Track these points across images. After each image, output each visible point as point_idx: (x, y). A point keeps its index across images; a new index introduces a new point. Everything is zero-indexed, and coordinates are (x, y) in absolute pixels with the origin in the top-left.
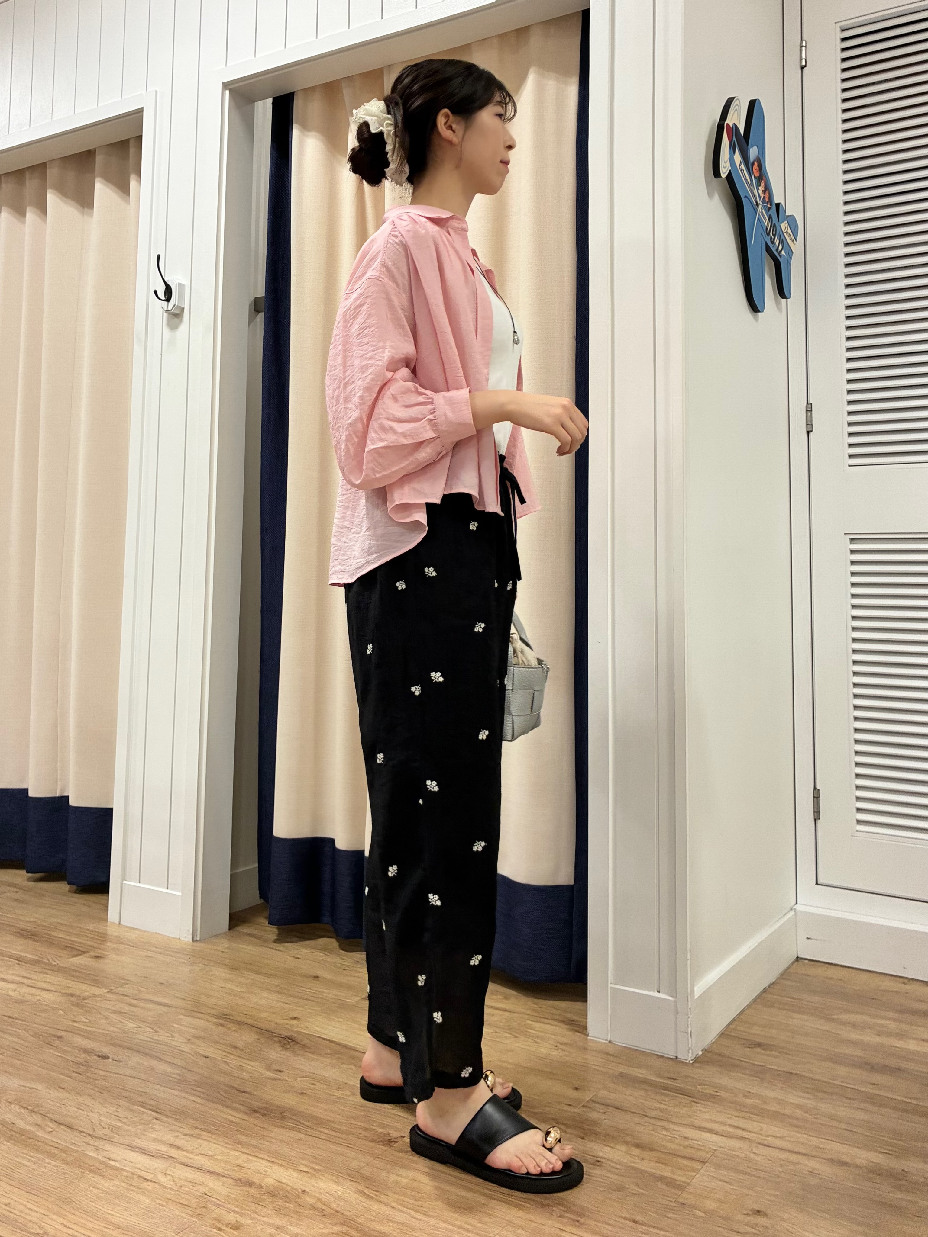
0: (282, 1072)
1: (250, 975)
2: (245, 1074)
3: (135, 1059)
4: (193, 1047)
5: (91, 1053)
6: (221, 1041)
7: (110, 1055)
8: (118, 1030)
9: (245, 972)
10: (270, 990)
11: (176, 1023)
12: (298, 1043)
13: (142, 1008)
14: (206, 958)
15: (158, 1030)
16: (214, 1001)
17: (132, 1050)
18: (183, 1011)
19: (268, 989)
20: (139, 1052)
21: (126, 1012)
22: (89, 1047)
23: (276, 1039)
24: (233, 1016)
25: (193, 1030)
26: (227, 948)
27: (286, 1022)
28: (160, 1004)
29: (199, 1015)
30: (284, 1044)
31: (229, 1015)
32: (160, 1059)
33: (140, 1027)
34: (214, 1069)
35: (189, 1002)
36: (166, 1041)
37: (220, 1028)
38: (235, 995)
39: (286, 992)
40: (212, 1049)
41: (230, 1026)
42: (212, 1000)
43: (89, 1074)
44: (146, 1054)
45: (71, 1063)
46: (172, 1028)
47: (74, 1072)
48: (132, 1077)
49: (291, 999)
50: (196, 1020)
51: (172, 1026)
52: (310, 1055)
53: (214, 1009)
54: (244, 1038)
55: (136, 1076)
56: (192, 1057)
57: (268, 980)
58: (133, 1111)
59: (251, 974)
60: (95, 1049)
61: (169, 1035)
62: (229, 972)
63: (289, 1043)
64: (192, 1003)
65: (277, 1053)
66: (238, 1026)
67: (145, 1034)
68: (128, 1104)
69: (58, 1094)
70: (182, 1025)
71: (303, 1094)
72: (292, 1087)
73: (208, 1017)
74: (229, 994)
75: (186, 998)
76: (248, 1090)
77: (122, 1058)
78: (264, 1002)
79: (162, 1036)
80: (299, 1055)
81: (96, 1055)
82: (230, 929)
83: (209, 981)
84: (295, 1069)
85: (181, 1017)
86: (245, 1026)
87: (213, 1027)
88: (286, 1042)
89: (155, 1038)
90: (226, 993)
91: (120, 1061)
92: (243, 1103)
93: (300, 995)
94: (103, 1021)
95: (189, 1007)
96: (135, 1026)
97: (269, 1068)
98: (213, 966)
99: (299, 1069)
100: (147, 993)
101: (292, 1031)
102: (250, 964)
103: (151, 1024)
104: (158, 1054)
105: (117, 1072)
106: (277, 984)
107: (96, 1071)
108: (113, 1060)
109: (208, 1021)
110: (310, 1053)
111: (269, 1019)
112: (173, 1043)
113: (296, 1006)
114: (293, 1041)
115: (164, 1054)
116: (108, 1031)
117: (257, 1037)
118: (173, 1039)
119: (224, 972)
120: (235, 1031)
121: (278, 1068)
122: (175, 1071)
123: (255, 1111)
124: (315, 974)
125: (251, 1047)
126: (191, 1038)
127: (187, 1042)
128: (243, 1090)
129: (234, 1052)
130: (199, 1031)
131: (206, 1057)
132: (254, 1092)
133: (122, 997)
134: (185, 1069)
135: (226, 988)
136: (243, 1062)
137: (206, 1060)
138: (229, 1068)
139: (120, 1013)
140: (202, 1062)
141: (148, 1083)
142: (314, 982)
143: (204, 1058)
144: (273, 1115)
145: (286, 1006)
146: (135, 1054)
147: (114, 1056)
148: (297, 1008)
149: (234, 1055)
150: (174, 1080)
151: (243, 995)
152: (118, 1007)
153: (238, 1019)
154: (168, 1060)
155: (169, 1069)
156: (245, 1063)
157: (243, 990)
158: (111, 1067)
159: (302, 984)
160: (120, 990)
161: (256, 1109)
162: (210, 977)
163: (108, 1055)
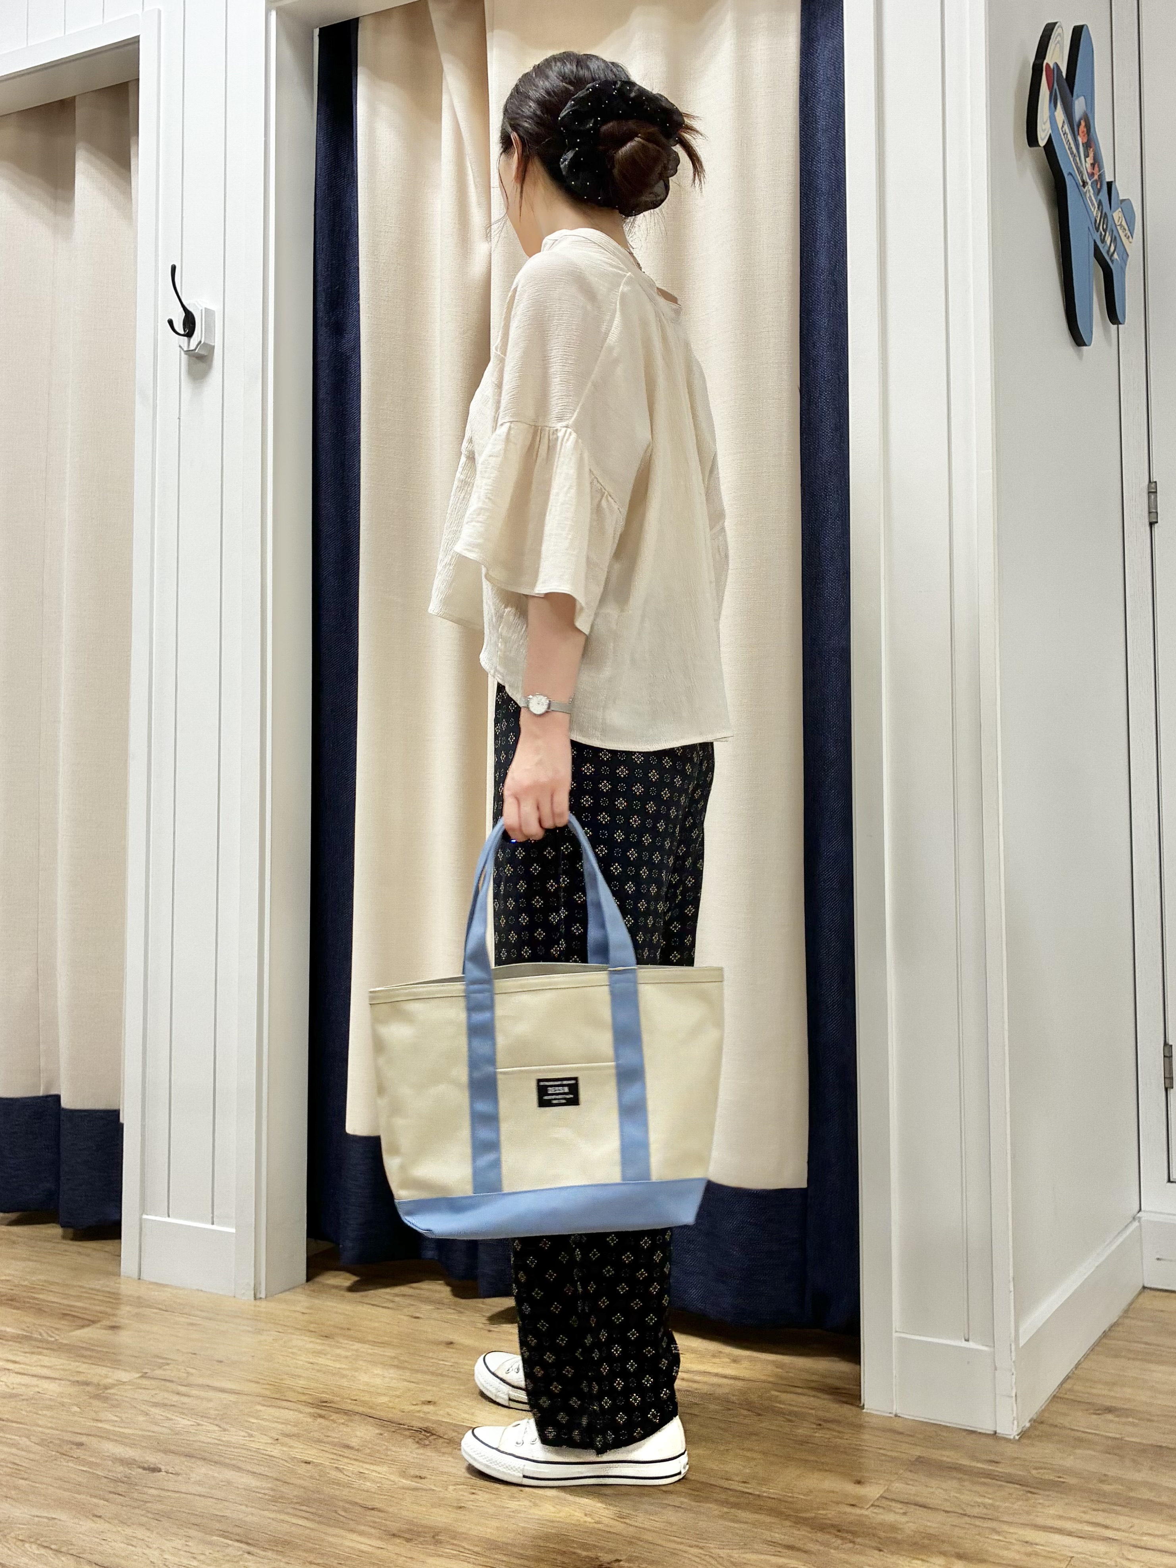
0: (424, 1478)
1: (353, 1345)
2: (368, 1484)
3: (201, 1470)
4: (284, 1449)
5: (131, 1464)
6: (326, 1439)
7: (163, 1467)
8: (169, 1431)
9: (341, 1340)
10: (387, 1365)
11: (252, 1416)
12: (440, 1437)
13: (198, 1397)
14: (281, 1322)
15: (227, 1427)
16: (302, 1382)
17: (195, 1457)
18: (260, 1399)
19: (382, 1364)
20: (205, 1459)
21: (175, 1404)
22: (127, 1456)
23: (407, 1433)
24: (335, 1403)
25: (280, 1426)
26: (308, 1308)
27: (417, 1408)
28: (223, 1391)
29: (285, 1404)
30: (420, 1439)
31: (331, 1402)
32: (239, 1469)
33: (199, 1425)
34: (321, 1479)
35: (267, 1386)
36: (243, 1442)
37: (321, 1420)
38: (334, 1374)
39: (409, 1367)
40: (313, 1452)
41: (334, 1416)
42: (301, 1382)
43: (135, 1495)
44: (216, 1462)
45: (106, 1480)
46: (246, 1424)
47: (110, 1492)
48: (200, 1496)
49: (419, 1376)
50: (282, 1411)
51: (247, 1421)
53: (304, 1394)
54: (358, 1433)
55: (205, 1494)
56: (286, 1464)
57: (377, 1350)
58: (210, 1543)
59: (350, 1342)
60: (137, 1459)
61: (246, 1435)
62: (318, 1341)
63: (428, 1437)
64: (271, 1387)
65: (411, 1452)
66: (345, 1417)
67: (208, 1434)
68: (200, 1535)
69: (93, 1525)
70: (263, 1419)
71: (460, 1508)
72: (443, 1499)
73: (299, 1406)
74: (324, 1372)
75: (261, 1381)
76: (378, 1505)
77: (181, 1469)
78: (378, 1381)
79: (236, 1436)
80: (444, 1453)
81: (139, 1467)
82: (308, 1280)
83: (291, 1355)
84: (442, 1473)
85: (259, 1408)
86: (357, 1417)
87: (310, 1420)
88: (421, 1436)
89: (224, 1439)
90: (318, 1371)
91: (177, 1474)
92: (371, 1524)
93: (431, 1369)
94: (144, 1419)
95: (268, 1393)
96: (193, 1423)
97: (403, 1474)
98: (293, 1334)
99: (447, 1473)
100: (201, 1376)
101: (429, 1420)
102: (348, 1329)
103: (215, 1419)
104: (233, 1462)
105: (176, 1490)
106: (394, 1355)
107: (145, 1489)
108: (167, 1472)
109: (300, 1411)
111: (390, 1404)
112: (254, 1445)
113: (429, 1385)
114: (433, 1434)
115: (241, 1461)
116: (153, 1432)
117: (377, 1431)
118: (252, 1439)
119: (311, 1342)
120: (343, 1424)
121: (417, 1474)
122: (265, 1485)
123: (394, 1535)
124: (447, 1340)
125: (370, 1446)
126: (280, 1437)
127: (276, 1442)
128: (370, 1507)
129: (347, 1452)
130: (289, 1427)
131: (306, 1463)
132: (387, 1508)
133: (163, 1383)
134: (277, 1480)
135: (317, 1364)
136: (362, 1467)
137: (309, 1467)
138: (345, 1477)
139: (164, 1405)
140: (302, 1469)
141: (226, 1504)
142: (448, 1350)
143: (303, 1464)
144: (422, 1539)
145: (412, 1385)
146: (200, 1463)
147: (168, 1467)
148: (429, 1388)
149: (347, 1457)
150: (263, 1496)
151: (344, 1372)
152: (161, 1396)
153: (344, 1406)
154: (251, 1469)
155: (253, 1482)
156: (366, 1468)
157: (344, 1366)
158: (165, 1483)
159: (431, 1355)
160: (158, 1373)
161: (395, 1532)
162: (290, 1350)
163: (159, 1466)
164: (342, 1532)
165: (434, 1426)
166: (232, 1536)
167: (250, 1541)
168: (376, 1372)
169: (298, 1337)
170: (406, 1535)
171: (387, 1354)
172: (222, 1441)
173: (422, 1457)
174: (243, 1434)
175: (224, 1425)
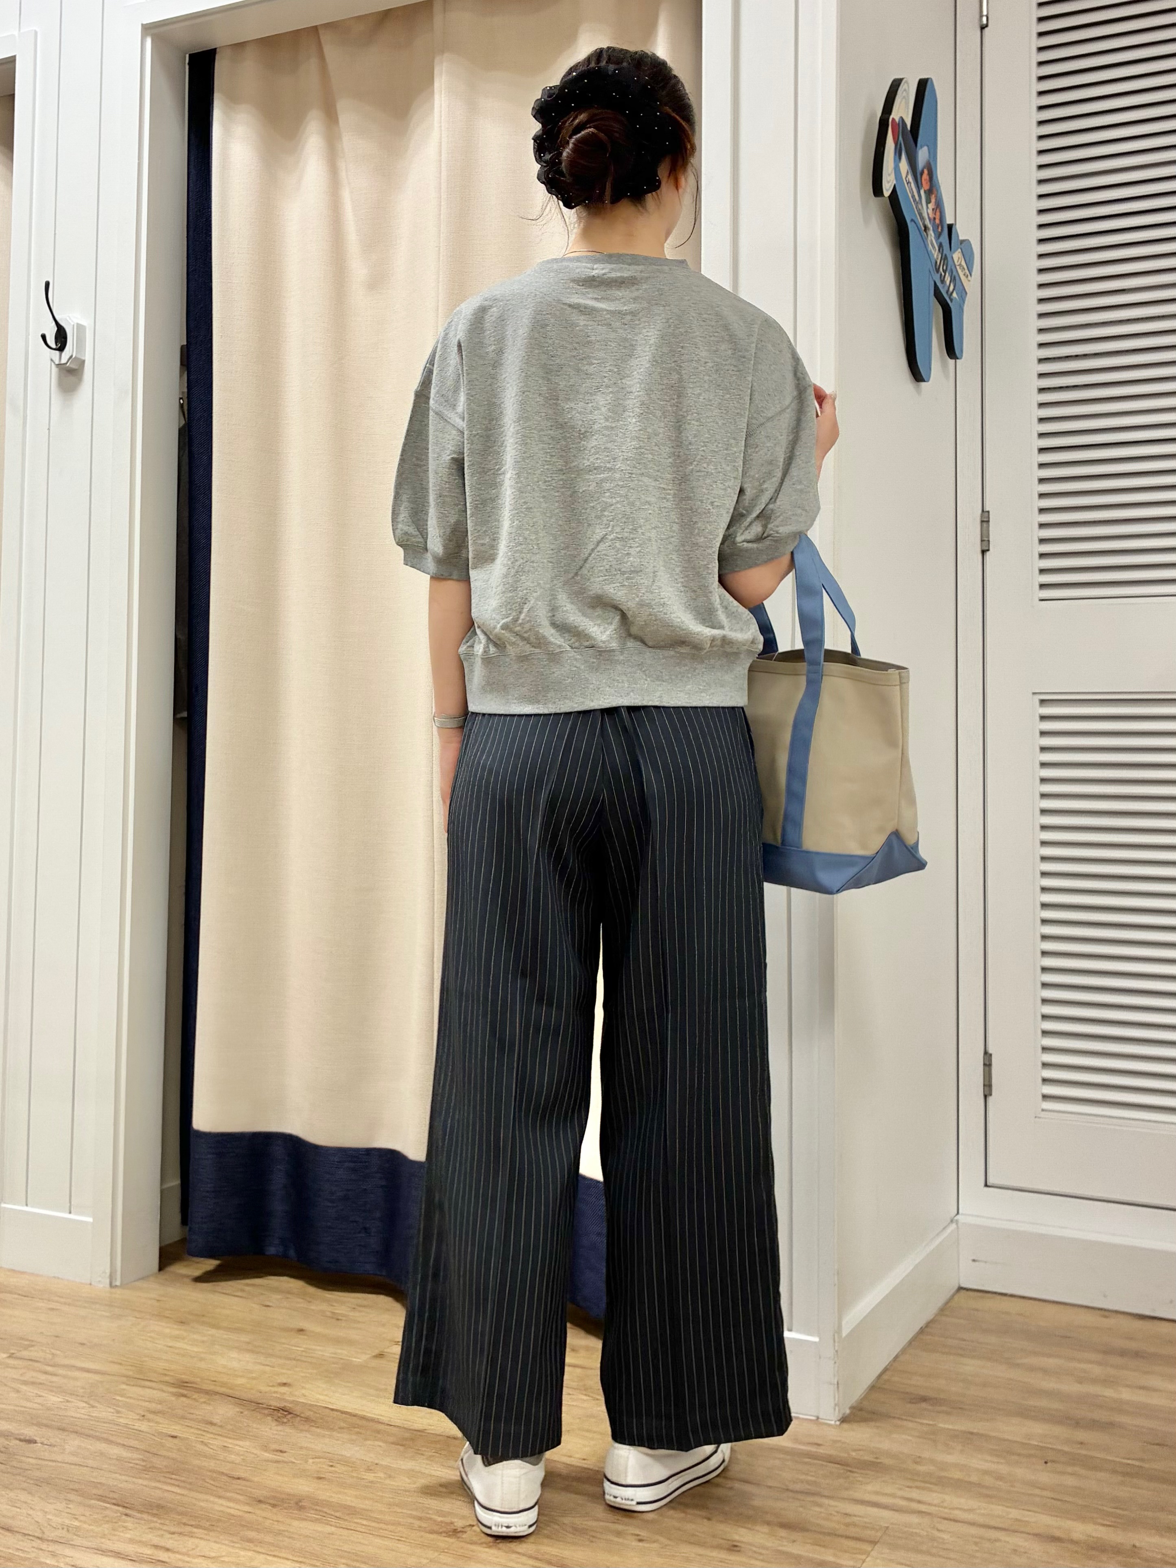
0: (285, 1452)
1: (207, 1331)
2: (233, 1456)
3: (74, 1443)
4: (151, 1424)
5: (9, 1437)
6: (189, 1416)
8: (40, 1407)
9: (198, 1327)
10: (242, 1349)
11: (118, 1395)
12: (298, 1416)
13: (65, 1377)
14: (138, 1309)
15: (97, 1405)
16: (164, 1365)
17: (66, 1430)
18: (125, 1379)
19: (236, 1348)
20: (76, 1433)
21: (43, 1382)
22: (3, 1429)
23: (266, 1412)
24: (196, 1384)
25: (146, 1404)
26: (162, 1296)
27: (273, 1389)
28: (89, 1371)
29: (149, 1384)
30: (279, 1417)
31: (191, 1383)
32: (109, 1441)
33: (68, 1401)
34: (188, 1451)
35: (129, 1368)
36: (110, 1418)
37: (184, 1399)
39: (263, 1351)
40: (178, 1427)
41: (196, 1396)
42: (160, 1364)
43: (14, 1463)
44: (87, 1435)
46: (114, 1402)
48: (76, 1465)
49: (273, 1360)
50: (147, 1390)
51: (114, 1399)
52: (318, 1430)
53: (165, 1375)
54: (220, 1411)
55: (81, 1464)
56: (152, 1437)
57: (231, 1336)
59: (206, 1328)
60: (12, 1431)
61: (112, 1411)
62: (176, 1327)
63: (286, 1416)
64: (133, 1368)
65: (271, 1429)
66: (207, 1396)
67: (78, 1410)
68: (79, 1499)
70: (129, 1398)
71: (320, 1478)
72: (304, 1470)
73: (162, 1386)
74: (183, 1356)
75: (123, 1363)
76: (243, 1475)
77: (56, 1441)
78: (235, 1364)
79: (104, 1412)
80: (302, 1431)
81: (16, 1439)
82: (161, 1269)
83: (149, 1339)
84: (301, 1448)
85: (124, 1387)
86: (217, 1397)
87: (173, 1399)
88: (279, 1415)
90: (178, 1354)
91: (53, 1446)
92: (238, 1492)
93: (284, 1354)
94: (16, 1395)
95: (131, 1373)
96: (62, 1400)
97: (265, 1448)
98: (150, 1319)
99: (306, 1448)
100: (66, 1357)
101: (287, 1401)
102: (203, 1316)
103: (82, 1396)
104: (105, 1436)
105: (52, 1458)
106: (248, 1340)
107: (24, 1459)
108: (41, 1443)
109: (163, 1391)
110: (318, 1427)
111: (248, 1386)
112: (121, 1420)
113: (284, 1369)
114: (290, 1413)
115: (112, 1435)
117: (238, 1409)
118: (120, 1415)
119: (168, 1327)
120: (205, 1402)
121: (278, 1448)
122: (135, 1456)
123: (260, 1501)
124: (298, 1327)
125: (232, 1423)
126: (145, 1414)
127: (141, 1418)
128: (236, 1477)
129: (211, 1429)
130: (154, 1405)
131: (172, 1437)
132: (253, 1479)
133: (30, 1363)
134: (148, 1452)
135: (176, 1348)
136: (226, 1442)
137: (175, 1441)
138: (208, 1449)
139: (33, 1383)
140: (170, 1443)
141: (102, 1472)
142: (300, 1336)
143: (170, 1439)
144: (286, 1505)
145: (268, 1368)
146: (73, 1436)
147: (43, 1439)
148: (284, 1371)
149: (212, 1433)
150: (136, 1466)
151: (203, 1355)
152: (29, 1375)
153: (205, 1387)
154: (122, 1442)
155: (125, 1454)
156: (229, 1443)
157: (201, 1350)
158: (42, 1454)
159: (283, 1340)
160: (25, 1354)
161: (262, 1499)
162: (149, 1334)
163: (36, 1438)
164: (212, 1499)
165: (290, 1406)
166: (109, 1500)
167: (126, 1505)
168: (232, 1356)
169: (156, 1323)
170: (271, 1501)
171: (242, 1339)
172: (92, 1416)
173: (282, 1433)
174: (110, 1410)
175: (91, 1402)
